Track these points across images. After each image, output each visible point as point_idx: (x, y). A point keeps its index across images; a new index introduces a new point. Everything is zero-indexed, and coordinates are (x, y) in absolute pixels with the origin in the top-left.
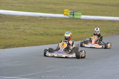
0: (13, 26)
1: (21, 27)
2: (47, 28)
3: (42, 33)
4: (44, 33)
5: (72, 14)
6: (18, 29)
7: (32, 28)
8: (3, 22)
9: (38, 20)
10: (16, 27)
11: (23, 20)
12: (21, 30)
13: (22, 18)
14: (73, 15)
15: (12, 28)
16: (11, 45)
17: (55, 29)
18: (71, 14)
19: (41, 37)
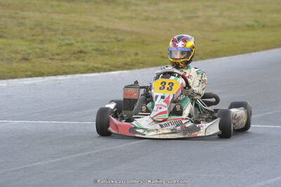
0: (182, 12)
1: (199, 13)
2: (259, 11)
3: (250, 23)
4: (256, 24)
6: (193, 17)
7: (225, 13)
8: (156, 4)
10: (189, 15)
12: (200, 20)
15: (180, 17)
17: (278, 11)
19: (251, 33)
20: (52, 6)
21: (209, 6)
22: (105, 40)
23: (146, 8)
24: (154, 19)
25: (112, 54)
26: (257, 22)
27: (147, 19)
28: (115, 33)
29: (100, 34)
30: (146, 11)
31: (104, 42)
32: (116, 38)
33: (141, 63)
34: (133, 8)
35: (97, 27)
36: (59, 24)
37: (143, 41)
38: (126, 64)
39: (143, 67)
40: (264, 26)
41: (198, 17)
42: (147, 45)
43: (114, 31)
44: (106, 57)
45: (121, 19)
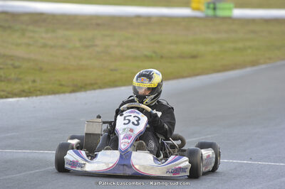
0: (80, 40)
1: (98, 42)
2: (157, 42)
3: (149, 54)
4: (154, 55)
5: (212, 6)
10: (87, 43)
14: (215, 9)
15: (78, 45)
16: (86, 85)
18: (208, 8)
21: (107, 35)
22: (2, 66)
23: (44, 35)
24: (51, 47)
25: (9, 81)
26: (155, 52)
27: (45, 46)
28: (12, 60)
32: (12, 65)
33: (39, 91)
34: (31, 34)
37: (41, 69)
38: (23, 91)
39: (41, 95)
40: (162, 57)
41: (96, 46)
42: (45, 73)
43: (11, 57)
44: (3, 83)
45: (18, 45)
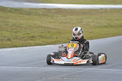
0: (76, 20)
1: (84, 21)
2: (110, 20)
3: (106, 25)
4: (108, 25)
6: (81, 22)
8: (65, 16)
9: (99, 12)
10: (79, 21)
11: (84, 13)
12: (84, 23)
13: (82, 12)
15: (76, 22)
17: (118, 20)
19: (106, 29)
20: (20, 17)
21: (88, 18)
22: (43, 32)
23: (61, 18)
24: (64, 23)
25: (46, 38)
26: (109, 24)
27: (61, 23)
28: (48, 29)
29: (41, 29)
30: (61, 19)
31: (43, 33)
32: (48, 31)
33: (59, 42)
34: (55, 18)
35: (40, 26)
36: (23, 25)
37: (60, 32)
38: (53, 42)
39: (60, 44)
40: (112, 26)
41: (83, 22)
42: (62, 34)
44: (44, 39)
45: (50, 22)
